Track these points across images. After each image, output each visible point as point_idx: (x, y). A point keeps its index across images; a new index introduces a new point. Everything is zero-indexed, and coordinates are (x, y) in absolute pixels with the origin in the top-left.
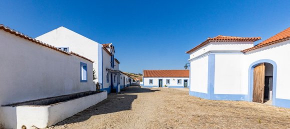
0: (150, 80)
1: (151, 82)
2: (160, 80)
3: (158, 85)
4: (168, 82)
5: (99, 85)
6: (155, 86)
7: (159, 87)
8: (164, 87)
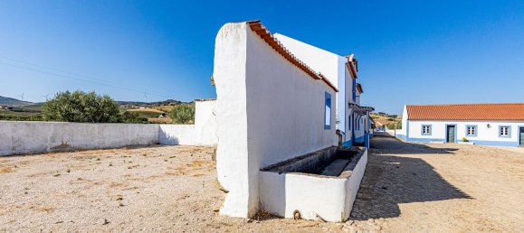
0: (424, 127)
1: (426, 129)
2: (449, 127)
3: (444, 136)
4: (471, 130)
6: (436, 140)
7: (448, 141)
8: (459, 142)
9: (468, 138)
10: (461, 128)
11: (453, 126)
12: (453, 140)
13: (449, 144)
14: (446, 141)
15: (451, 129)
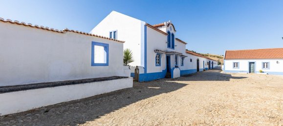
0: (234, 63)
1: (236, 65)
2: (250, 63)
3: (247, 70)
4: (265, 65)
5: (138, 69)
6: (243, 71)
7: (250, 72)
8: (257, 73)
9: (263, 70)
10: (259, 64)
11: (254, 63)
12: (254, 72)
13: (250, 74)
14: (248, 72)
15: (252, 64)
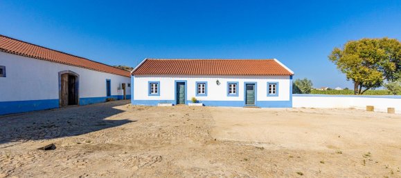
0: (152, 84)
1: (153, 88)
2: (178, 84)
4: (201, 88)
7: (178, 102)
8: (190, 104)
9: (198, 98)
10: (191, 83)
11: (183, 83)
12: (184, 102)
13: (178, 106)
14: (175, 103)
15: (182, 86)
